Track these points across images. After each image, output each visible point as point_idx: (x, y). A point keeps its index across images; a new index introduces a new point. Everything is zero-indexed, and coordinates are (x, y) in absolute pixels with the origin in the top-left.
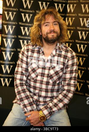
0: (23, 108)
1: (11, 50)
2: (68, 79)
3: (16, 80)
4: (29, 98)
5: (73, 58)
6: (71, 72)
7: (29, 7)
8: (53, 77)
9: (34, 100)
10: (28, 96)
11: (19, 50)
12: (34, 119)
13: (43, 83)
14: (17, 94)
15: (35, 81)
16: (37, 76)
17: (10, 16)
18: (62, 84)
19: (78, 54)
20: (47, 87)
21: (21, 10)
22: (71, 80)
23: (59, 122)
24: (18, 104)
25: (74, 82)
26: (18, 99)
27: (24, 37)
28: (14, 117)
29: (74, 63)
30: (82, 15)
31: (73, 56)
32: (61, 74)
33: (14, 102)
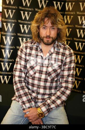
0: (22, 105)
1: (11, 47)
2: (66, 77)
3: (14, 77)
4: (27, 95)
5: (71, 55)
6: (69, 69)
7: (28, 5)
8: (51, 75)
9: (33, 97)
10: (26, 93)
11: (18, 47)
12: (32, 116)
13: (42, 80)
14: (15, 91)
15: (33, 78)
16: (35, 73)
17: (9, 14)
18: (60, 81)
19: (76, 52)
20: (46, 84)
21: (20, 8)
22: (69, 77)
23: (57, 119)
24: (17, 101)
25: (72, 80)
26: (17, 96)
27: (23, 35)
28: (13, 113)
29: (72, 61)
30: (81, 13)
31: (71, 53)
32: (59, 71)
33: (13, 99)
